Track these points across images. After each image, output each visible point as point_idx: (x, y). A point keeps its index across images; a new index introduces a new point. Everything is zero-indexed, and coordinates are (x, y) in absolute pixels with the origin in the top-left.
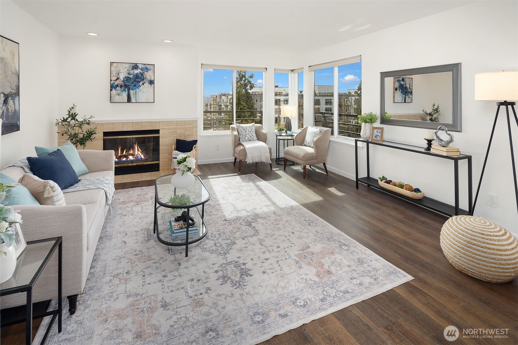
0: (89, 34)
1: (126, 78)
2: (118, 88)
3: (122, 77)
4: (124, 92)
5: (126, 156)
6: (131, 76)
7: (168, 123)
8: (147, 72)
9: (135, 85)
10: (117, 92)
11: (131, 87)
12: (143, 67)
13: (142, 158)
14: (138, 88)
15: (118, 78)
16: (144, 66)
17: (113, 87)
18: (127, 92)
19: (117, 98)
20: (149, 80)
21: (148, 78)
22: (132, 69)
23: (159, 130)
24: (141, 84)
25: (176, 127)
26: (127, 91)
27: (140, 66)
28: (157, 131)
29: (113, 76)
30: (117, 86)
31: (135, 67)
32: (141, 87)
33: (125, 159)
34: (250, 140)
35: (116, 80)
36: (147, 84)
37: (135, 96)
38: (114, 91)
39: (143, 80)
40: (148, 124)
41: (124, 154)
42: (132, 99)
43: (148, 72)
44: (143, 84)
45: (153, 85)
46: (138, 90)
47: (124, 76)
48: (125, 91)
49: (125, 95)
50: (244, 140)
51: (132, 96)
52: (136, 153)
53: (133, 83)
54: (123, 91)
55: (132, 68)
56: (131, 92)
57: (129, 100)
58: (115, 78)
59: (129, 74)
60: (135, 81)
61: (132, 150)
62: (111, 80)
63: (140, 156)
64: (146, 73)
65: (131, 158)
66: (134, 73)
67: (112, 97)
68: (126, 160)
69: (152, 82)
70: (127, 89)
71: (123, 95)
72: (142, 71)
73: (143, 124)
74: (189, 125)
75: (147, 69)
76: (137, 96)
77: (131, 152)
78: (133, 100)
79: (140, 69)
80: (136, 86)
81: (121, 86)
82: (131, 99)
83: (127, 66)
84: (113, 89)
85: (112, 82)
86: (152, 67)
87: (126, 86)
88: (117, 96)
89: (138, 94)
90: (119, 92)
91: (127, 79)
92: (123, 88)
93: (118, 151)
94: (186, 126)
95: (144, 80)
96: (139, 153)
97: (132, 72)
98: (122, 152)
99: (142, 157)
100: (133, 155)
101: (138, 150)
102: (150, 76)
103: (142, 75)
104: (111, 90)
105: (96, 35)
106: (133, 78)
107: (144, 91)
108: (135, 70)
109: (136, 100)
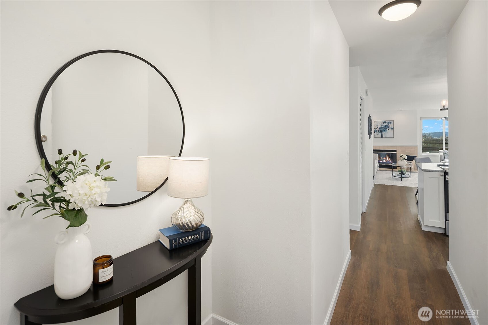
3: (379, 127)
5: (382, 161)
6: (383, 126)
7: (401, 147)
8: (390, 124)
9: (385, 130)
11: (383, 131)
14: (386, 131)
16: (389, 122)
18: (381, 133)
19: (377, 136)
20: (391, 128)
23: (396, 150)
24: (387, 129)
25: (405, 149)
27: (387, 122)
28: (395, 151)
30: (377, 131)
31: (385, 122)
32: (388, 131)
36: (390, 130)
37: (385, 135)
38: (376, 133)
40: (391, 147)
44: (388, 129)
45: (393, 130)
49: (380, 134)
51: (383, 135)
52: (387, 159)
56: (383, 133)
57: (382, 137)
58: (376, 128)
63: (389, 161)
65: (384, 161)
73: (389, 147)
74: (413, 148)
77: (385, 158)
78: (384, 136)
81: (379, 131)
83: (381, 122)
86: (393, 122)
87: (381, 131)
89: (386, 134)
90: (378, 133)
91: (381, 128)
94: (411, 149)
96: (389, 159)
97: (383, 124)
99: (391, 161)
101: (388, 158)
102: (392, 126)
103: (388, 125)
106: (384, 127)
107: (389, 133)
108: (384, 124)
109: (385, 136)
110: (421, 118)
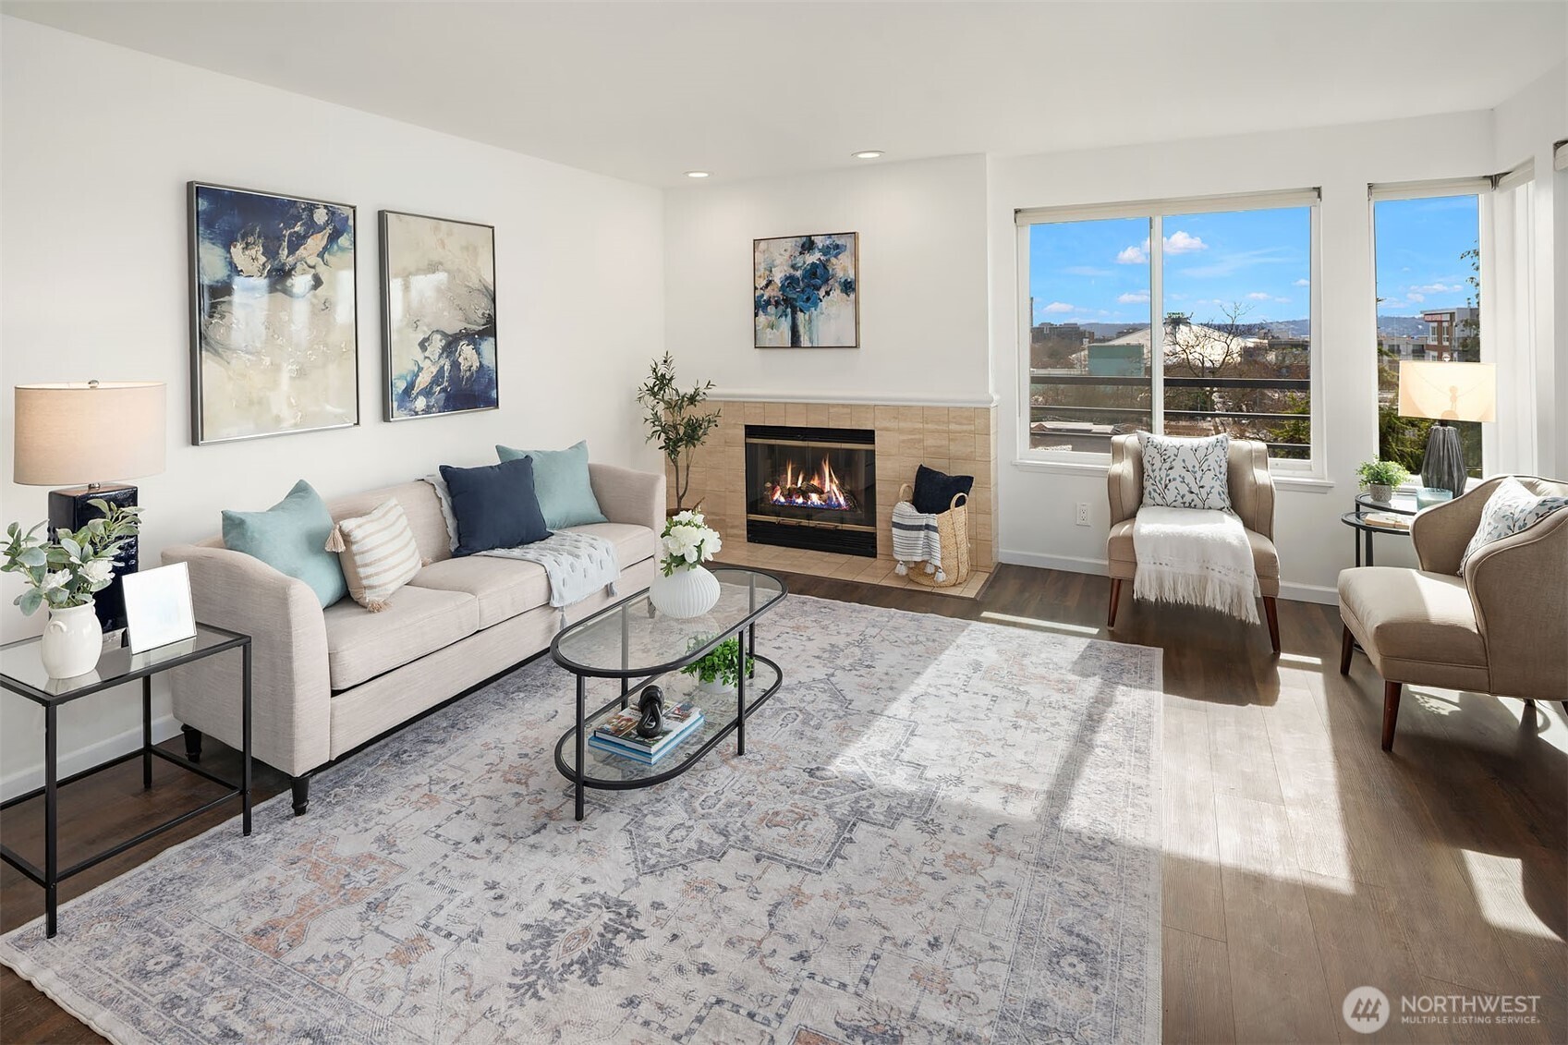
0: (691, 175)
1: (787, 278)
2: (771, 309)
3: (778, 277)
4: (784, 318)
5: (804, 493)
6: (798, 274)
7: (898, 411)
8: (836, 256)
9: (808, 299)
10: (769, 318)
11: (799, 304)
12: (828, 242)
13: (839, 505)
14: (815, 305)
15: (769, 283)
17: (760, 306)
19: (769, 337)
20: (843, 280)
21: (840, 274)
22: (801, 253)
23: (872, 432)
24: (822, 293)
25: (921, 426)
26: (790, 316)
27: (820, 242)
28: (868, 436)
29: (760, 277)
30: (768, 302)
31: (808, 244)
32: (823, 305)
33: (800, 500)
34: (1191, 506)
35: (767, 286)
36: (837, 294)
37: (810, 328)
38: (762, 318)
39: (826, 281)
40: (846, 410)
41: (799, 485)
42: (802, 339)
43: (839, 257)
44: (828, 293)
45: (852, 296)
46: (815, 313)
47: (782, 275)
48: (786, 316)
49: (785, 325)
50: (1158, 499)
51: (801, 330)
52: (827, 488)
53: (803, 291)
54: (781, 316)
55: (800, 249)
56: (800, 315)
57: (795, 342)
58: (764, 283)
59: (794, 267)
60: (808, 286)
61: (816, 478)
62: (756, 288)
63: (837, 498)
64: (833, 260)
65: (815, 498)
66: (804, 263)
67: (758, 333)
68: (803, 503)
69: (849, 287)
70: (789, 310)
71: (781, 329)
72: (824, 255)
73: (832, 410)
74: (961, 424)
75: (837, 247)
76: (814, 329)
77: (815, 482)
78: (805, 341)
79: (820, 250)
80: (812, 301)
81: (777, 304)
82: (799, 336)
83: (789, 244)
84: (761, 312)
85: (758, 293)
86: (851, 242)
87: (788, 302)
88: (769, 330)
89: (814, 323)
90: (773, 318)
91: (790, 281)
92: (781, 308)
93: (787, 474)
94: (953, 427)
95: (830, 282)
96: (834, 487)
97: (799, 260)
98: (795, 482)
99: (842, 500)
100: (820, 491)
101: (831, 481)
102: (845, 270)
103: (825, 267)
104: (756, 315)
105: (706, 175)
106: (804, 277)
107: (830, 315)
108: (807, 256)
109: (811, 340)
110: (1017, 212)
